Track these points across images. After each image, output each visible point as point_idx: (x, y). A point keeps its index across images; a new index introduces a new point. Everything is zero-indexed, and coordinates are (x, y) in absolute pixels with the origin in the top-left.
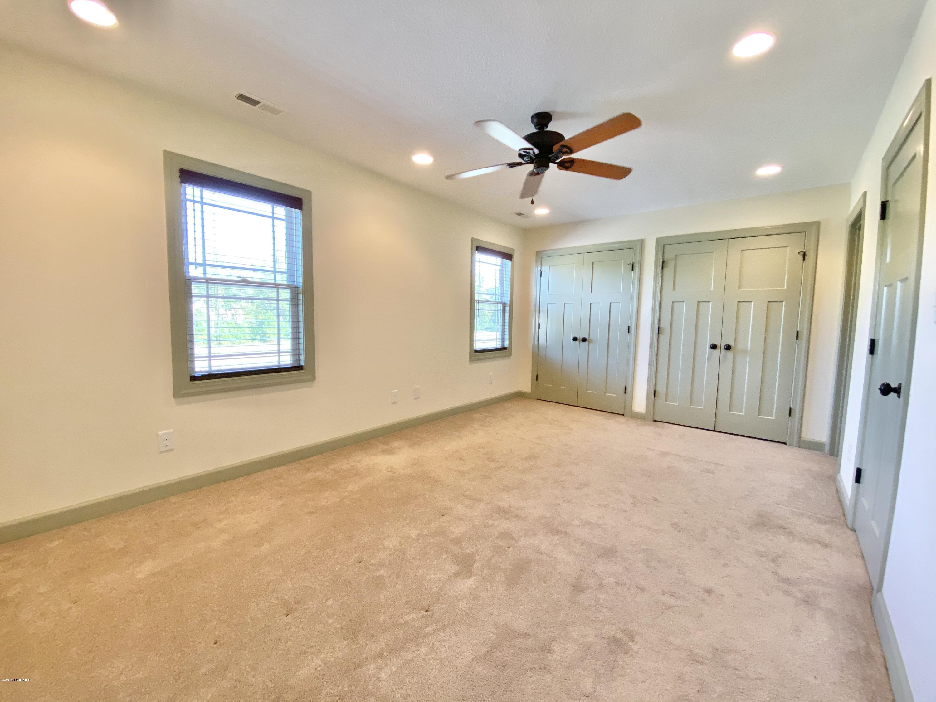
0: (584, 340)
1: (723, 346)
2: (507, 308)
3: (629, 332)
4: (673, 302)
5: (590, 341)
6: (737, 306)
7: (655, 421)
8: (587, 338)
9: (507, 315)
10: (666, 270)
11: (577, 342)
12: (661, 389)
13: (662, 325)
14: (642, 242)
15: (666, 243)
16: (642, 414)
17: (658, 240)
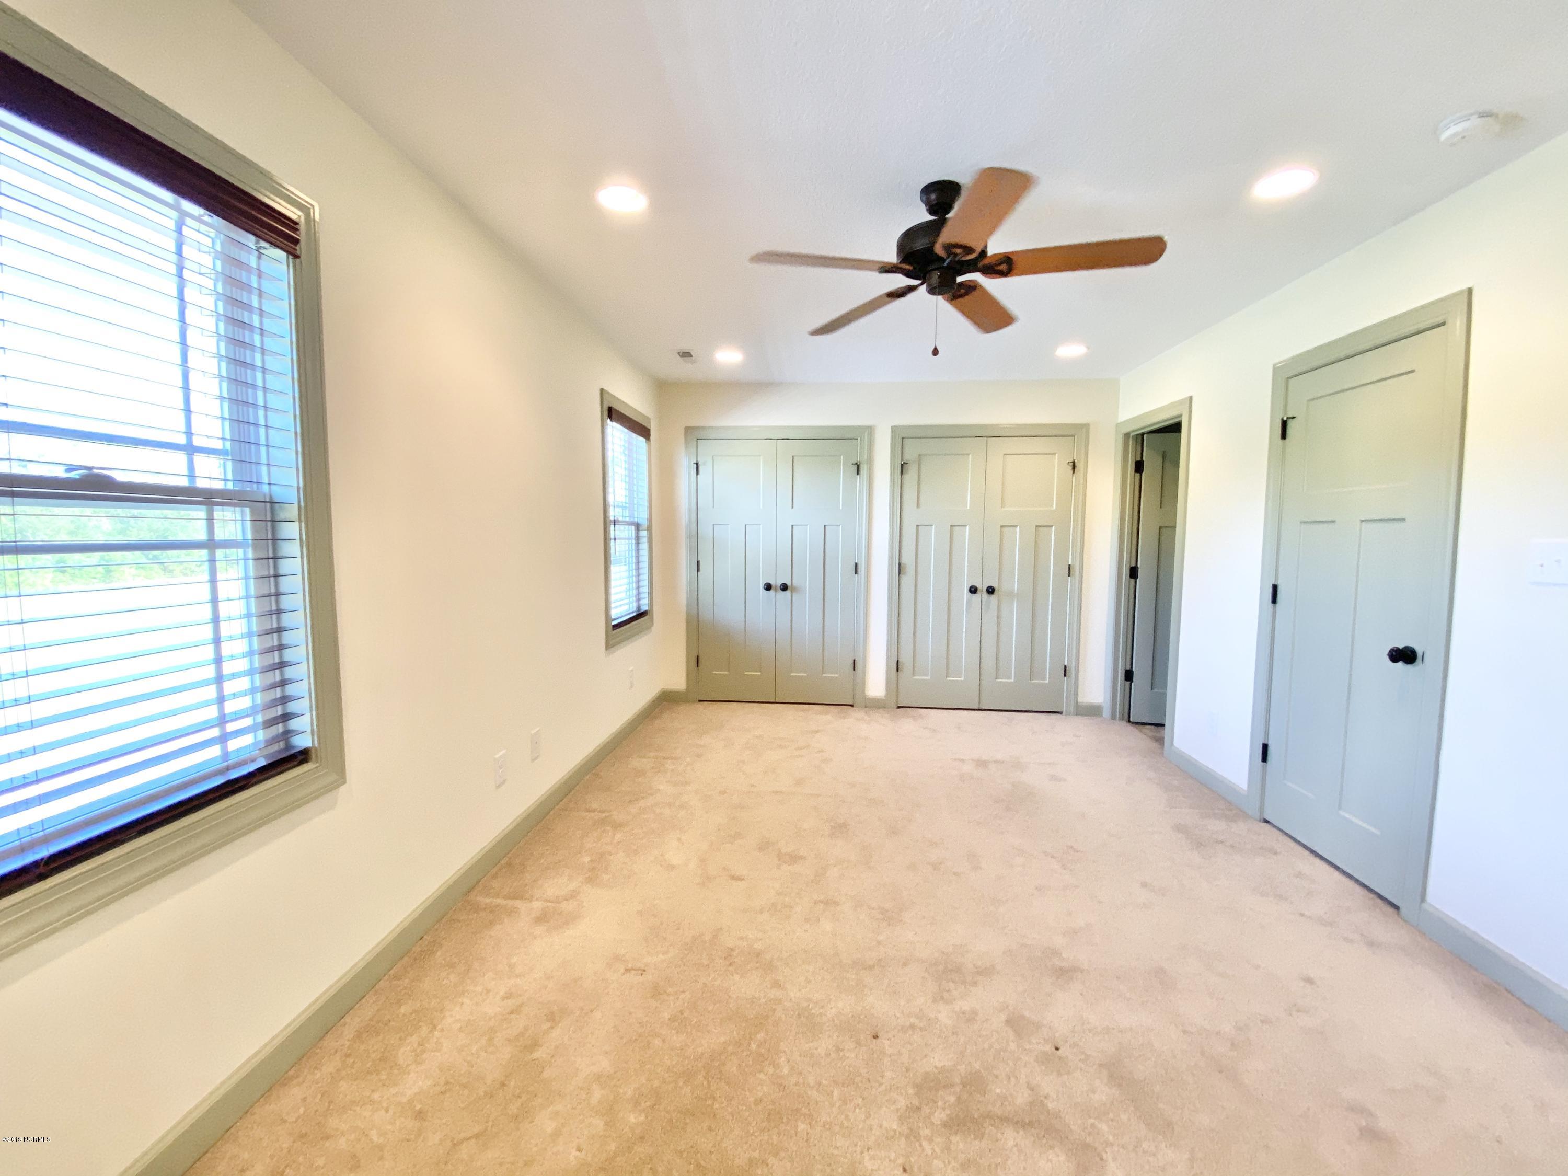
0: (784, 588)
1: (985, 589)
2: (644, 533)
3: (856, 573)
4: (918, 526)
5: (794, 589)
6: (1001, 531)
7: (899, 707)
8: (789, 584)
9: (644, 546)
10: (906, 476)
11: (772, 592)
12: (906, 659)
13: (903, 561)
14: (870, 430)
15: (906, 435)
16: (882, 700)
17: (894, 429)
